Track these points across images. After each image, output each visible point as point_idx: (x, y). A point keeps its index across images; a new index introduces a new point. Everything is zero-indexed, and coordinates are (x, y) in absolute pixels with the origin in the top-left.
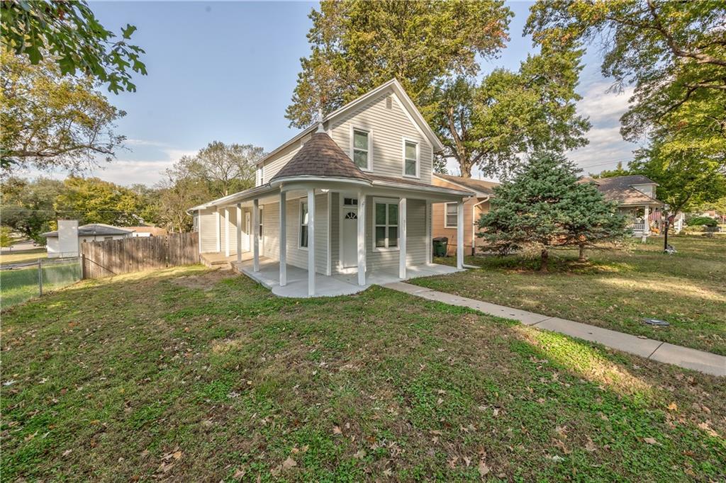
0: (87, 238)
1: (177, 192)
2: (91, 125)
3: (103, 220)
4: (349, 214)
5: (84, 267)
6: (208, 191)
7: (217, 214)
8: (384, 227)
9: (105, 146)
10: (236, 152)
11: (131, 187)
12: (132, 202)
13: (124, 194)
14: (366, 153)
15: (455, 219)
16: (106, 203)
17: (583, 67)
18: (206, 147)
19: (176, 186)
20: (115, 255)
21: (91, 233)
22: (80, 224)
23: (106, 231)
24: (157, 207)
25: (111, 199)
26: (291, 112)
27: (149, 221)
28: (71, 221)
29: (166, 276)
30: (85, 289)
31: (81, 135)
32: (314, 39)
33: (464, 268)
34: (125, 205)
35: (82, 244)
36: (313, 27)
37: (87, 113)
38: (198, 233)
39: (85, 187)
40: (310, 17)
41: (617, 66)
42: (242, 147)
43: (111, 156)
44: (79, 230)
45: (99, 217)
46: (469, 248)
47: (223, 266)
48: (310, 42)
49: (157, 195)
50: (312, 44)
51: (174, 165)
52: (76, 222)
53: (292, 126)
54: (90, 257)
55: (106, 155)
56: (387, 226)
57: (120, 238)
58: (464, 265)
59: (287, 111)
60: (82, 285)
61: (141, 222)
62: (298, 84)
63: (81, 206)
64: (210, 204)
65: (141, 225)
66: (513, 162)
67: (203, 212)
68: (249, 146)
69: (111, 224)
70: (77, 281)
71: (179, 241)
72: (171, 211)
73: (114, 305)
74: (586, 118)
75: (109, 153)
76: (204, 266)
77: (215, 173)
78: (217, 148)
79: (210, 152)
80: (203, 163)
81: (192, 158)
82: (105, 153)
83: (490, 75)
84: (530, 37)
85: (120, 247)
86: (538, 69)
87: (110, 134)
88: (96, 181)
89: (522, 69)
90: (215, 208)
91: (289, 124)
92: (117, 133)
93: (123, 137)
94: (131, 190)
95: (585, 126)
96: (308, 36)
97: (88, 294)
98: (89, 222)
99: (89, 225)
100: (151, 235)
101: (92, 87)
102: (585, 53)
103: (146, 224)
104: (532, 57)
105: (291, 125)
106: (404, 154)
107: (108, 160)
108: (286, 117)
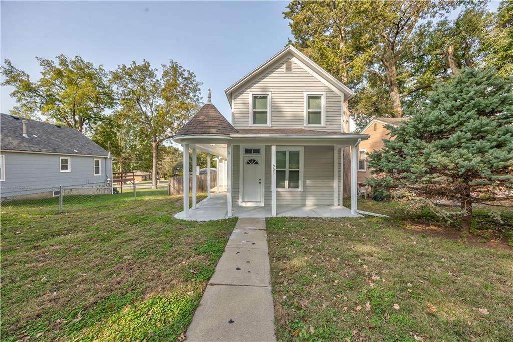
4: (251, 161)
5: (170, 189)
8: (285, 171)
14: (266, 113)
54: (172, 184)
56: (287, 170)
58: (358, 211)
106: (305, 107)
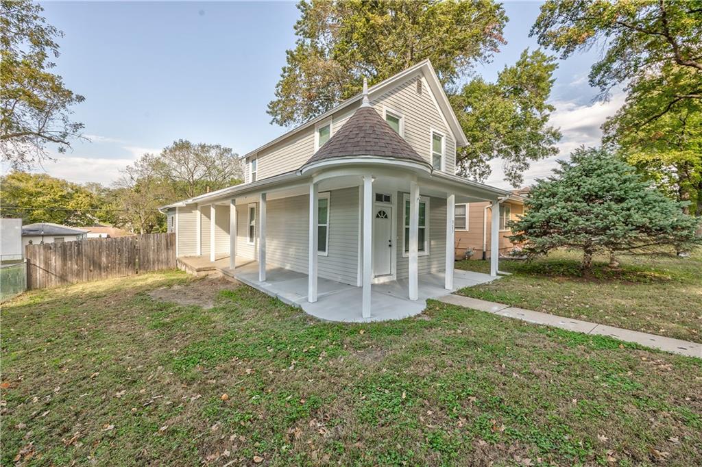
0: (32, 239)
1: (138, 191)
2: (40, 108)
3: (52, 218)
4: (380, 212)
5: (29, 275)
6: (173, 191)
7: (198, 213)
9: (58, 134)
10: (203, 152)
11: (84, 185)
12: (87, 201)
13: (77, 192)
15: (463, 221)
16: (56, 201)
17: (554, 80)
18: (171, 145)
19: (137, 186)
20: (71, 260)
21: (38, 233)
22: (24, 223)
23: (56, 231)
24: (114, 207)
25: (63, 197)
26: (273, 108)
27: (104, 221)
28: (13, 220)
29: (141, 287)
30: (30, 306)
31: (28, 118)
32: (301, 31)
33: (498, 274)
34: (78, 204)
35: (26, 246)
36: (301, 19)
37: (35, 93)
38: (175, 234)
39: (31, 183)
40: (299, 8)
41: (603, 76)
42: (209, 147)
43: (65, 146)
44: (23, 230)
45: (48, 215)
46: (478, 252)
47: (210, 272)
48: (297, 34)
49: (115, 195)
50: (299, 37)
51: (136, 164)
52: (19, 221)
53: (274, 123)
54: (39, 262)
55: (59, 145)
57: (73, 239)
58: (499, 272)
59: (269, 107)
60: (26, 299)
61: (96, 222)
62: (282, 79)
63: (26, 204)
64: (190, 201)
65: (96, 225)
66: (483, 169)
67: (182, 210)
68: (217, 146)
69: (61, 223)
70: (19, 294)
71: (152, 244)
72: (131, 211)
73: (77, 337)
74: (557, 128)
75: (63, 142)
76: (185, 272)
77: (180, 172)
78: (183, 146)
79: (175, 150)
80: (167, 162)
81: (155, 156)
82: (58, 142)
83: (469, 84)
84: (536, 37)
85: (78, 249)
86: (515, 79)
87: (65, 120)
88: (44, 176)
89: (500, 79)
90: (195, 206)
91: (271, 121)
92: (73, 119)
93: (81, 124)
94: (85, 188)
95: (557, 136)
96: (296, 28)
97: (34, 315)
98: (34, 221)
99: (35, 224)
100: (108, 237)
101: (43, 68)
102: (557, 68)
103: (102, 223)
104: (509, 68)
105: (273, 121)
106: (431, 147)
107: (61, 150)
108: (268, 112)
